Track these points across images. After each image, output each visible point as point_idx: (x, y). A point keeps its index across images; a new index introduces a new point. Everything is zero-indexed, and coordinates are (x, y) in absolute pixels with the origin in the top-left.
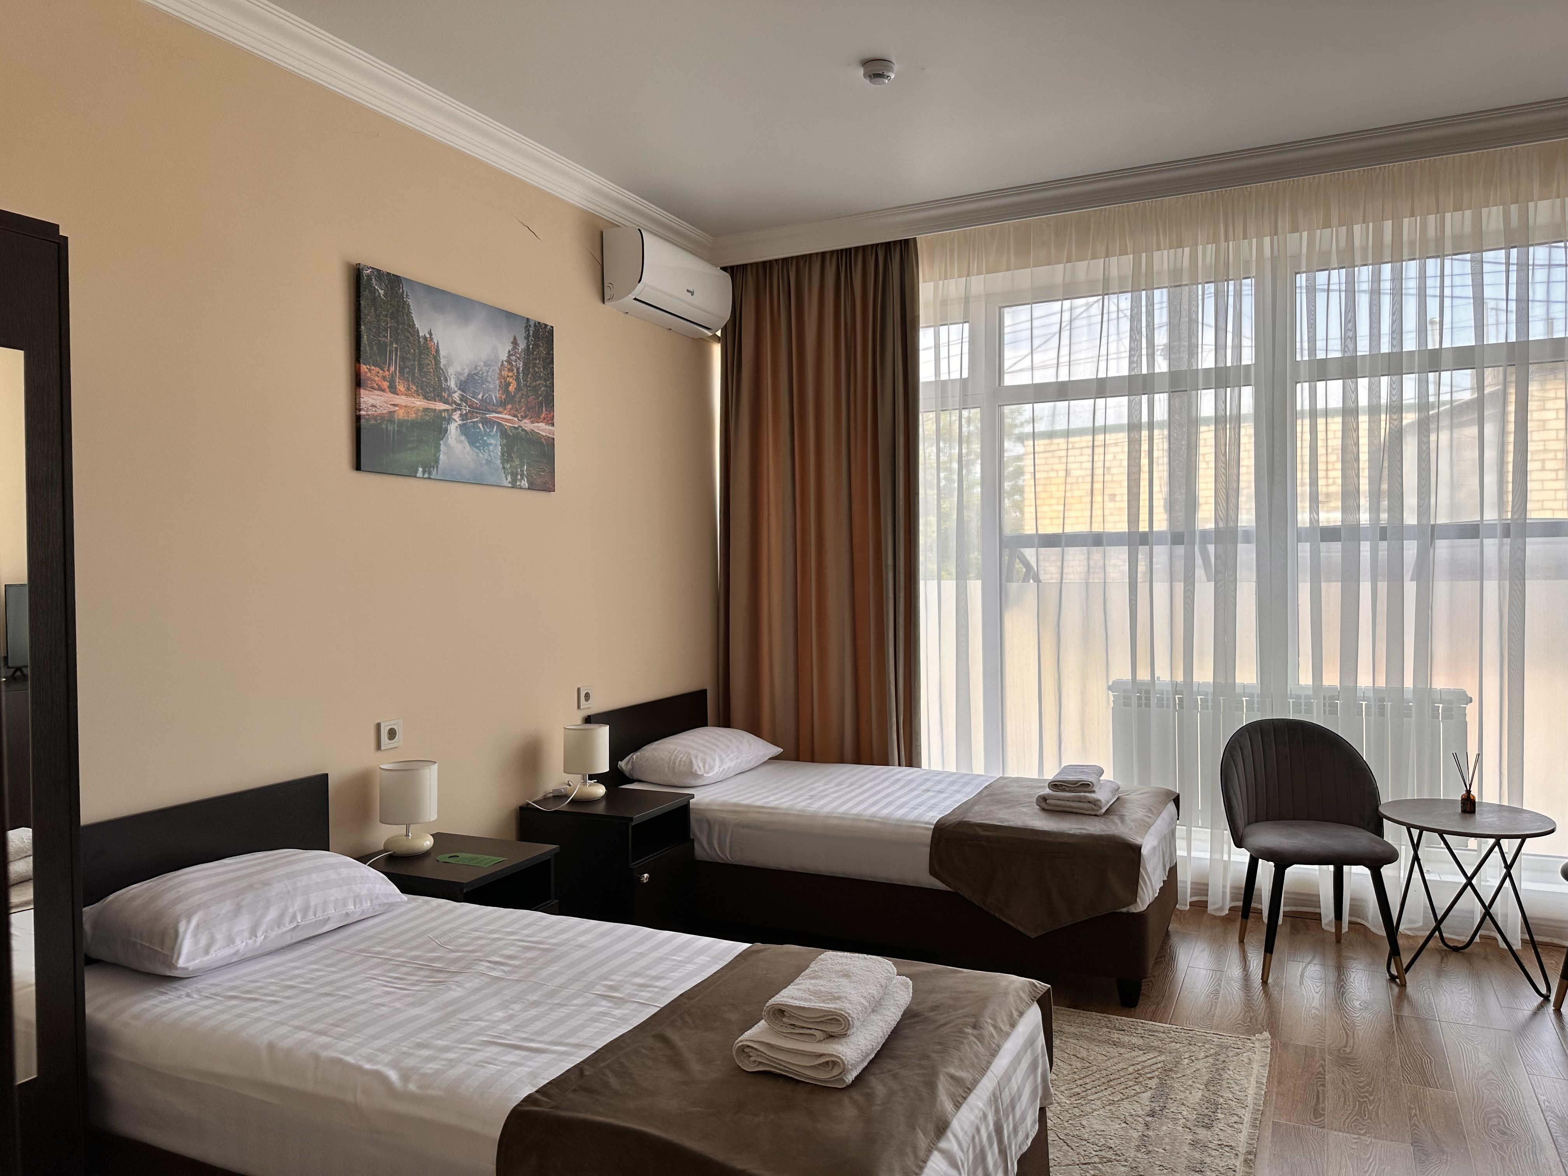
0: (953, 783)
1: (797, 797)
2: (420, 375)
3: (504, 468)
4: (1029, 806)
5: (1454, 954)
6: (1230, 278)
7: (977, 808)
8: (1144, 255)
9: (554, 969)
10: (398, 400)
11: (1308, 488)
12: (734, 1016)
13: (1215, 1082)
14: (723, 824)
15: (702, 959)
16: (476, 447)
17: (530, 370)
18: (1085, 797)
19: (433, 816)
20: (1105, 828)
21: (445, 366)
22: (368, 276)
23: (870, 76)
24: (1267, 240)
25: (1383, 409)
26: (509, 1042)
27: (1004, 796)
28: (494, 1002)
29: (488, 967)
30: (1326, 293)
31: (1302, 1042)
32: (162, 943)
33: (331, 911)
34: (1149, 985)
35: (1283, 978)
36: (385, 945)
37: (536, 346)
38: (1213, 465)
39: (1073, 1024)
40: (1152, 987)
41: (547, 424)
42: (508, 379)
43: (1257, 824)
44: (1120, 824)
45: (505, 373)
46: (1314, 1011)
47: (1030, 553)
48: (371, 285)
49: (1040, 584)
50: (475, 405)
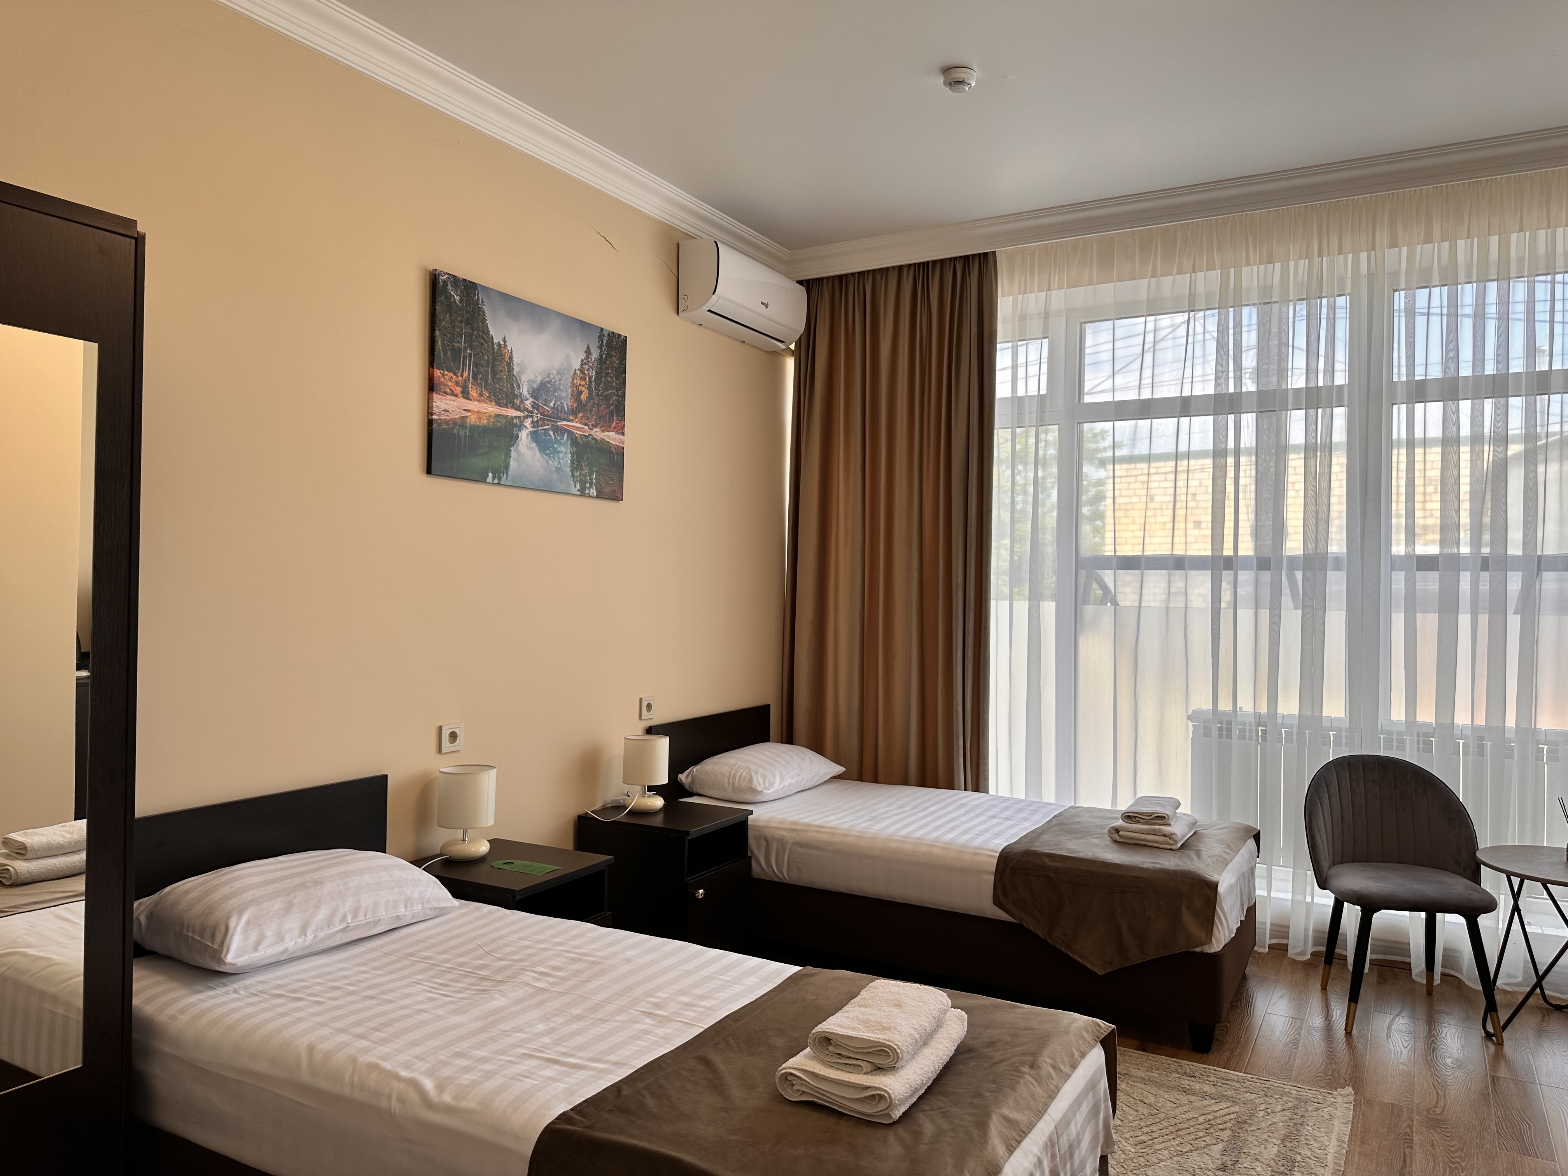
0: (1020, 811)
1: (858, 818)
2: (494, 382)
3: (573, 476)
4: (1100, 837)
5: (1556, 1013)
6: (1324, 295)
7: (1045, 837)
8: (1232, 270)
9: (599, 983)
10: (470, 406)
11: (1403, 521)
12: (780, 1042)
13: (1293, 1138)
14: (782, 842)
15: (750, 981)
16: (546, 455)
17: (603, 379)
18: (1160, 830)
19: (490, 822)
20: (1180, 862)
21: (518, 373)
22: (444, 282)
23: (950, 84)
24: (1364, 256)
25: (1487, 439)
26: (548, 1056)
27: (1074, 826)
28: (535, 1014)
29: (534, 977)
30: (1426, 317)
31: (1388, 1099)
32: (213, 938)
33: (382, 913)
34: (1223, 1030)
35: (1368, 1030)
36: (433, 950)
37: (609, 356)
38: (1302, 493)
39: (1140, 1068)
40: (1226, 1032)
41: (617, 433)
42: (580, 388)
43: (1344, 865)
44: (1196, 859)
45: (577, 381)
46: (1402, 1067)
47: (1108, 576)
48: (446, 291)
49: (1117, 607)
50: (546, 413)
